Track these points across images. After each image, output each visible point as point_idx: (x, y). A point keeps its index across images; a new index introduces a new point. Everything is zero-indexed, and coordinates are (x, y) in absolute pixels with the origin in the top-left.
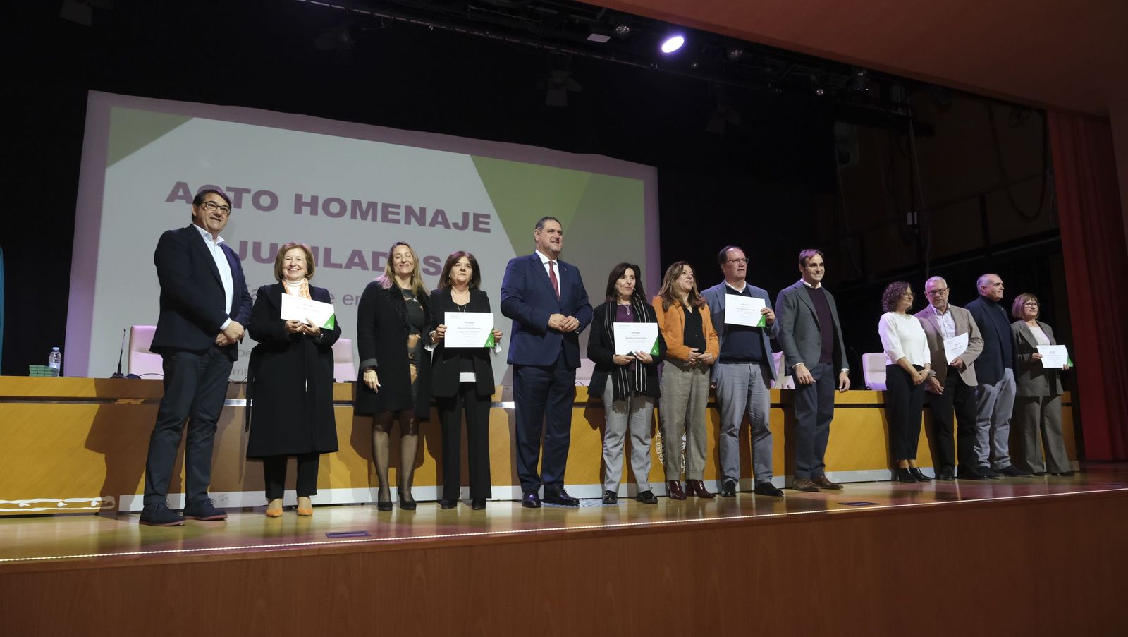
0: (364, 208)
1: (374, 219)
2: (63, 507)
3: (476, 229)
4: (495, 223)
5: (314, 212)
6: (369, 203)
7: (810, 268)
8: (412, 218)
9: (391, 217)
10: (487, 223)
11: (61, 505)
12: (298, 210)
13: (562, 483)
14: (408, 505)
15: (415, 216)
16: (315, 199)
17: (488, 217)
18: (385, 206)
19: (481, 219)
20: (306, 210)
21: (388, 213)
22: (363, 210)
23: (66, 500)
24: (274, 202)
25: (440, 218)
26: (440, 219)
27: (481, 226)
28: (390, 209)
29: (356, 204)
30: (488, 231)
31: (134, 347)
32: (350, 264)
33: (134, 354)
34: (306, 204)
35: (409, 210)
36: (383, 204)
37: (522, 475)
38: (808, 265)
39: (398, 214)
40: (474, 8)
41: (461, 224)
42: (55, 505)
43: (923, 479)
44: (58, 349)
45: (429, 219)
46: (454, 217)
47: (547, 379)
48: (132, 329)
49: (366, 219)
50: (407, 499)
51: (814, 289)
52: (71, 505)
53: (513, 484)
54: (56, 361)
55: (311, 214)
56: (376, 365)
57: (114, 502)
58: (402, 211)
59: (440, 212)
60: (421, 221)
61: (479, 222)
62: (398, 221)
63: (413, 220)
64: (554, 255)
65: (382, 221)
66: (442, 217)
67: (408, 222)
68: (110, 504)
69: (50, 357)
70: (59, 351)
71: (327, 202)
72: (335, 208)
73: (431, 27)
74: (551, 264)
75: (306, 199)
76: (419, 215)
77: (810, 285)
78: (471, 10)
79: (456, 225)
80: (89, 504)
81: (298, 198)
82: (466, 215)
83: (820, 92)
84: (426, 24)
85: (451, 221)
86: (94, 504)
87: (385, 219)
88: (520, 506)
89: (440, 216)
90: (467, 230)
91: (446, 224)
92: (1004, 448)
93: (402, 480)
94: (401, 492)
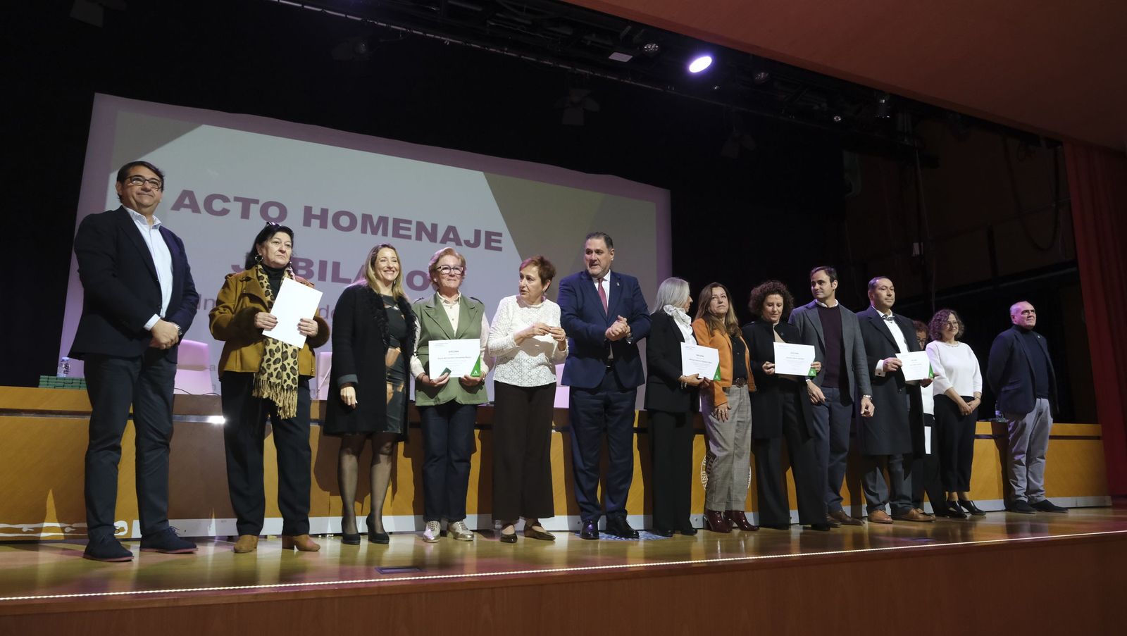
0: (375, 223)
1: (385, 234)
3: (488, 247)
4: (507, 242)
5: (323, 225)
6: (380, 217)
8: (423, 234)
9: (402, 232)
10: (499, 241)
12: (307, 223)
14: (378, 537)
15: (426, 232)
16: (324, 212)
17: (500, 235)
18: (397, 221)
19: (493, 237)
20: (315, 223)
21: (399, 228)
22: (372, 224)
24: (283, 213)
25: (452, 234)
26: (451, 236)
27: (493, 244)
28: (402, 225)
29: (367, 218)
30: (500, 249)
32: (357, 278)
34: (316, 217)
35: (421, 226)
36: (394, 219)
39: (409, 229)
40: (493, 24)
41: (472, 241)
45: (440, 235)
46: (466, 234)
49: (376, 233)
50: (379, 531)
54: (65, 372)
55: (321, 227)
56: (356, 381)
58: (413, 227)
59: (451, 229)
60: (432, 238)
61: (491, 241)
62: (409, 237)
63: (424, 235)
65: (393, 236)
66: (453, 234)
67: (419, 238)
71: (337, 216)
72: (345, 221)
73: (447, 41)
74: (600, 281)
75: (316, 211)
76: (430, 230)
77: (824, 305)
78: (491, 26)
79: (467, 243)
81: (308, 210)
82: (477, 233)
83: (838, 119)
84: (442, 38)
85: (463, 238)
87: (396, 234)
89: (451, 233)
90: (479, 248)
91: (457, 241)
92: (1039, 482)
93: (373, 508)
94: (370, 522)
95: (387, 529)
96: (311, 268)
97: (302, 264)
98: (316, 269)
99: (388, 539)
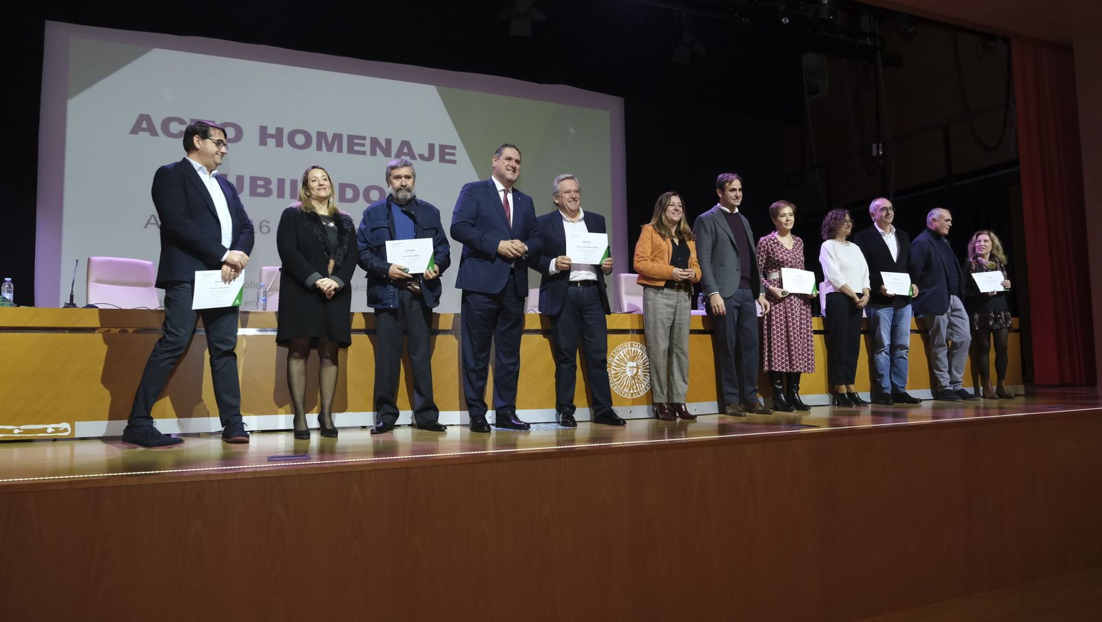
0: (330, 139)
1: (340, 150)
2: (19, 433)
3: (442, 160)
4: (461, 154)
5: (279, 144)
6: (334, 134)
7: (729, 192)
8: (377, 148)
9: (356, 148)
10: (453, 154)
11: (17, 432)
12: (263, 142)
13: (513, 408)
14: (329, 432)
15: (381, 147)
16: (280, 131)
17: (454, 148)
18: (351, 138)
19: (447, 151)
20: (271, 142)
21: (353, 144)
22: (329, 142)
23: (22, 427)
24: (239, 134)
26: (406, 150)
27: (448, 157)
28: (356, 141)
29: (321, 135)
30: (454, 162)
31: (92, 278)
33: (91, 284)
34: (271, 136)
35: (375, 142)
36: (349, 135)
37: (470, 399)
38: (728, 190)
39: (363, 145)
41: (426, 155)
42: (11, 431)
43: (860, 403)
44: (10, 279)
45: (394, 150)
46: (420, 148)
47: (494, 307)
48: (89, 259)
49: (332, 151)
50: (328, 427)
51: (732, 214)
52: (26, 431)
53: (461, 409)
54: (9, 292)
55: (277, 146)
57: (69, 429)
58: (368, 143)
59: (405, 144)
60: (387, 153)
61: (445, 154)
62: (364, 153)
63: (378, 151)
64: (509, 183)
65: (348, 152)
66: (408, 149)
67: (373, 153)
68: (66, 430)
69: (2, 288)
70: (12, 281)
71: (293, 134)
72: (300, 139)
74: (506, 192)
75: (271, 131)
76: (384, 145)
77: (728, 210)
79: (422, 157)
80: (44, 431)
81: (263, 130)
82: (431, 147)
83: (785, 21)
85: (416, 154)
86: (50, 430)
87: (351, 150)
88: (468, 430)
89: (406, 148)
90: (433, 161)
91: (411, 154)
92: (960, 373)
93: (322, 406)
94: (321, 419)
95: (336, 425)
96: (270, 187)
97: (260, 183)
98: (274, 186)
99: (337, 433)
